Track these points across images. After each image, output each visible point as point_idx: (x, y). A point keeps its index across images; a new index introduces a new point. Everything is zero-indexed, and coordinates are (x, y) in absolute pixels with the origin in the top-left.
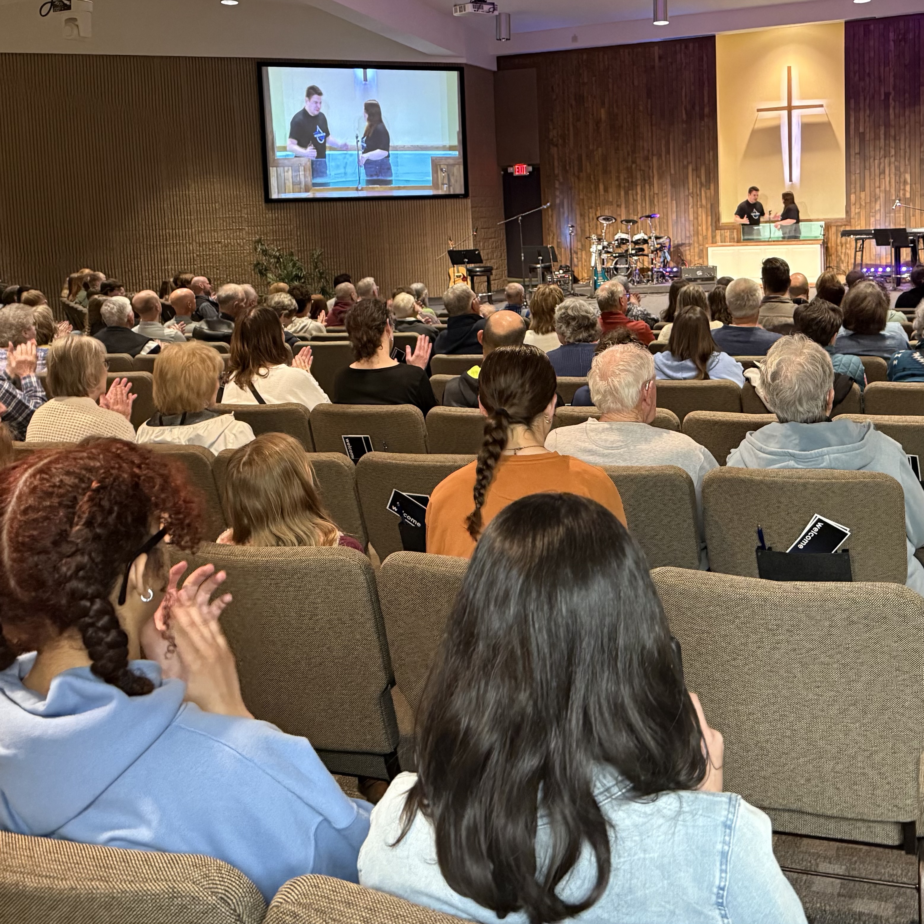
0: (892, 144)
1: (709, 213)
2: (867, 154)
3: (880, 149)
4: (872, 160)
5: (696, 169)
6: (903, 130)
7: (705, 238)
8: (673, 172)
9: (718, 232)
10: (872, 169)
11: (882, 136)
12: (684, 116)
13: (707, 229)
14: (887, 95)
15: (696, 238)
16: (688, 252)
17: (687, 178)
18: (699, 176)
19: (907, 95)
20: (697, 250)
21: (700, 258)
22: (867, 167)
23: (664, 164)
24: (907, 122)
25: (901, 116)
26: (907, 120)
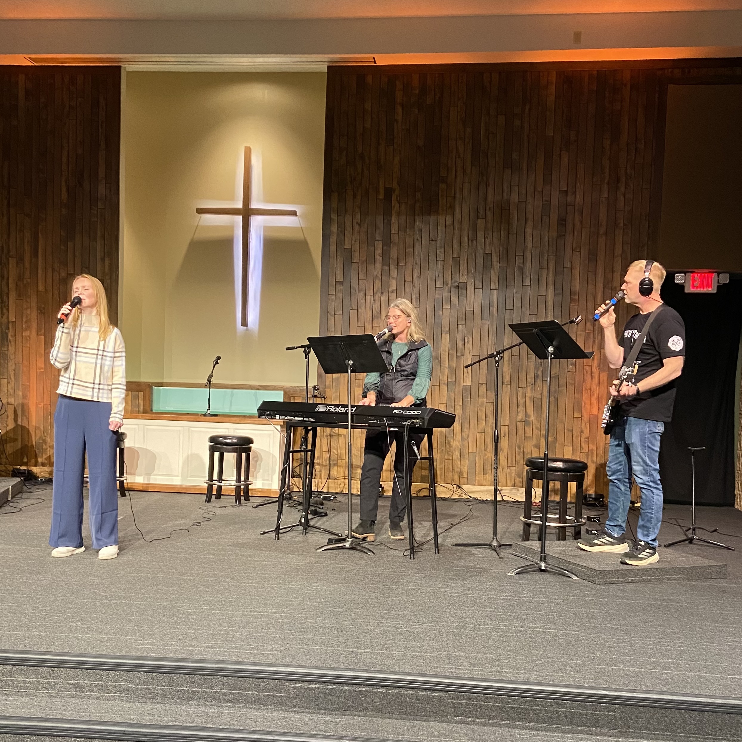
0: (394, 273)
2: (354, 284)
3: (375, 278)
4: (361, 294)
6: (410, 250)
8: (41, 288)
10: (362, 310)
11: (379, 258)
12: (64, 195)
14: (389, 192)
19: (418, 195)
22: (354, 307)
23: (27, 274)
24: (417, 239)
25: (407, 230)
26: (417, 236)
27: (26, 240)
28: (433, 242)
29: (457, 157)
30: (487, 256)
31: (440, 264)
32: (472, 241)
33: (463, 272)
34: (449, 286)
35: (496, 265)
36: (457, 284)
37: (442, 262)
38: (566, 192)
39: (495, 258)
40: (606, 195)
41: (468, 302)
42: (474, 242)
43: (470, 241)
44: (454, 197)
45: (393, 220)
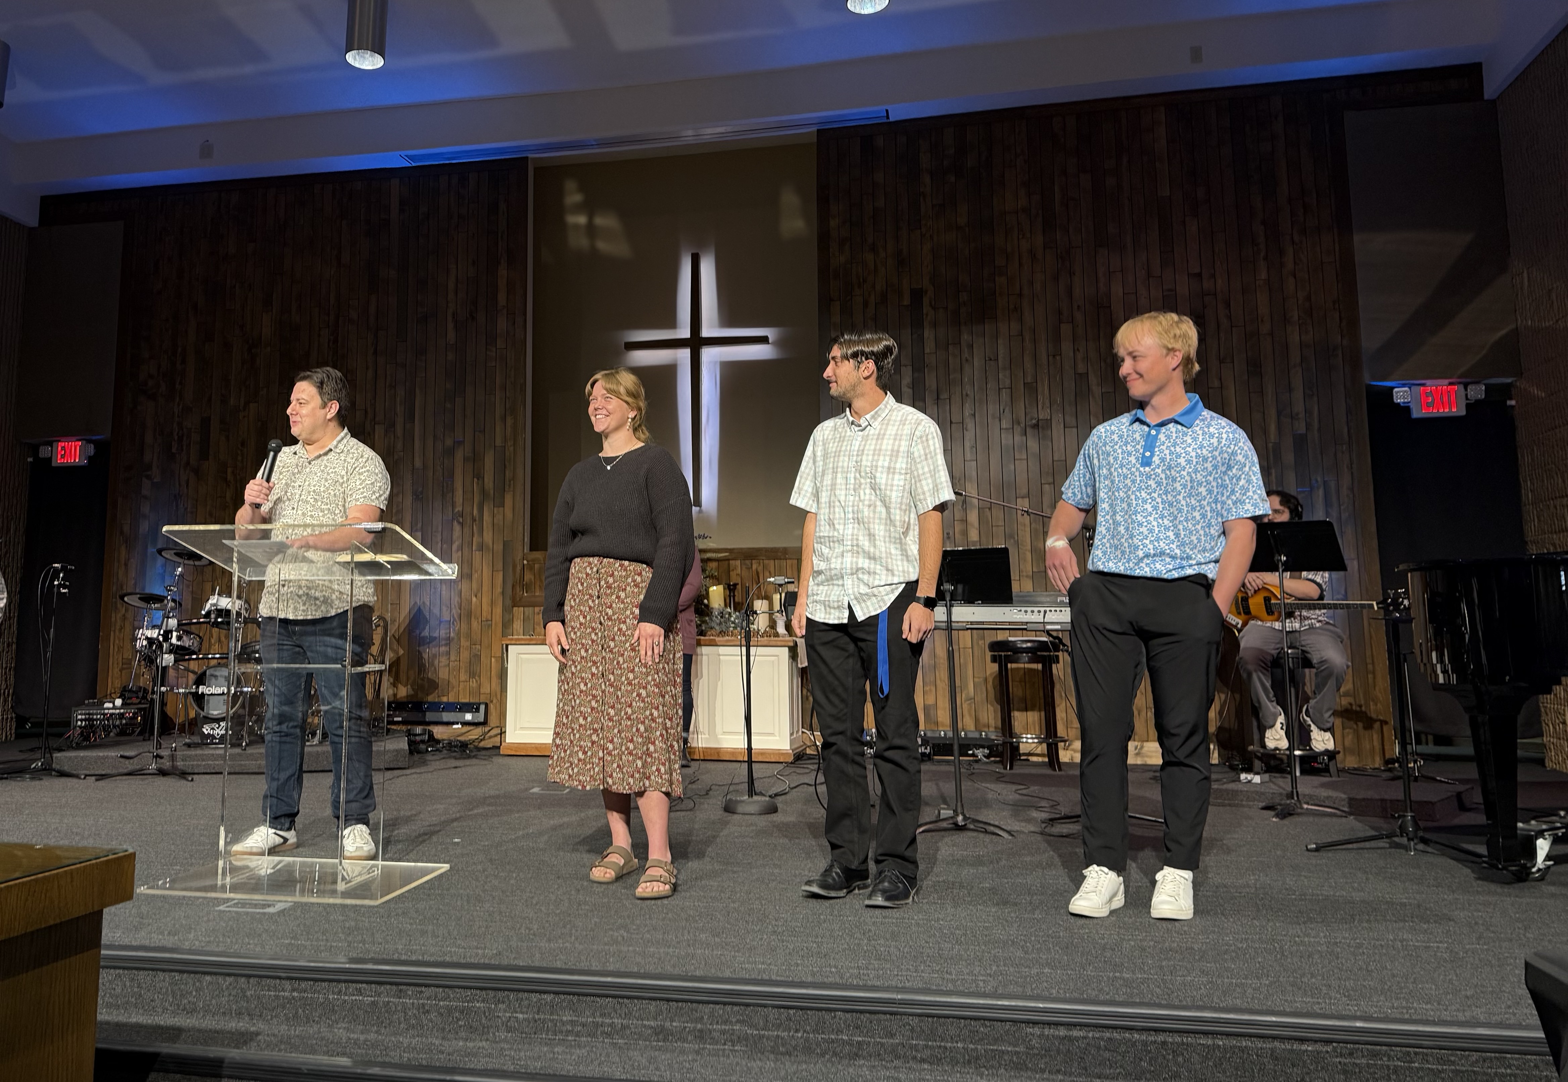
1: (500, 566)
5: (475, 460)
6: (956, 375)
7: (487, 624)
8: (418, 463)
9: (518, 611)
12: (451, 336)
13: (492, 603)
14: (917, 295)
15: (464, 626)
16: (444, 660)
17: (452, 476)
18: (479, 476)
19: (964, 296)
20: (465, 655)
21: (472, 674)
23: (399, 446)
24: (967, 360)
25: (950, 347)
26: (966, 355)
27: (398, 400)
28: (992, 363)
29: (1021, 237)
30: (1081, 378)
31: (1005, 394)
32: (1054, 356)
33: (1043, 403)
34: (1023, 425)
35: (1097, 390)
36: (1034, 421)
37: (1009, 391)
38: (1199, 275)
39: (1093, 380)
40: (1264, 275)
41: (1055, 448)
42: (1058, 358)
43: (1051, 358)
44: (1020, 295)
45: (926, 333)
